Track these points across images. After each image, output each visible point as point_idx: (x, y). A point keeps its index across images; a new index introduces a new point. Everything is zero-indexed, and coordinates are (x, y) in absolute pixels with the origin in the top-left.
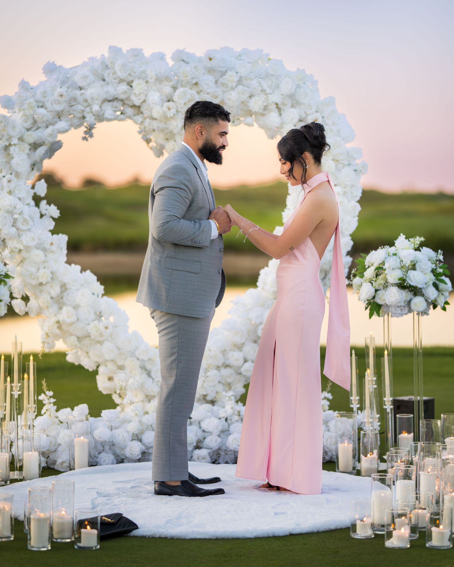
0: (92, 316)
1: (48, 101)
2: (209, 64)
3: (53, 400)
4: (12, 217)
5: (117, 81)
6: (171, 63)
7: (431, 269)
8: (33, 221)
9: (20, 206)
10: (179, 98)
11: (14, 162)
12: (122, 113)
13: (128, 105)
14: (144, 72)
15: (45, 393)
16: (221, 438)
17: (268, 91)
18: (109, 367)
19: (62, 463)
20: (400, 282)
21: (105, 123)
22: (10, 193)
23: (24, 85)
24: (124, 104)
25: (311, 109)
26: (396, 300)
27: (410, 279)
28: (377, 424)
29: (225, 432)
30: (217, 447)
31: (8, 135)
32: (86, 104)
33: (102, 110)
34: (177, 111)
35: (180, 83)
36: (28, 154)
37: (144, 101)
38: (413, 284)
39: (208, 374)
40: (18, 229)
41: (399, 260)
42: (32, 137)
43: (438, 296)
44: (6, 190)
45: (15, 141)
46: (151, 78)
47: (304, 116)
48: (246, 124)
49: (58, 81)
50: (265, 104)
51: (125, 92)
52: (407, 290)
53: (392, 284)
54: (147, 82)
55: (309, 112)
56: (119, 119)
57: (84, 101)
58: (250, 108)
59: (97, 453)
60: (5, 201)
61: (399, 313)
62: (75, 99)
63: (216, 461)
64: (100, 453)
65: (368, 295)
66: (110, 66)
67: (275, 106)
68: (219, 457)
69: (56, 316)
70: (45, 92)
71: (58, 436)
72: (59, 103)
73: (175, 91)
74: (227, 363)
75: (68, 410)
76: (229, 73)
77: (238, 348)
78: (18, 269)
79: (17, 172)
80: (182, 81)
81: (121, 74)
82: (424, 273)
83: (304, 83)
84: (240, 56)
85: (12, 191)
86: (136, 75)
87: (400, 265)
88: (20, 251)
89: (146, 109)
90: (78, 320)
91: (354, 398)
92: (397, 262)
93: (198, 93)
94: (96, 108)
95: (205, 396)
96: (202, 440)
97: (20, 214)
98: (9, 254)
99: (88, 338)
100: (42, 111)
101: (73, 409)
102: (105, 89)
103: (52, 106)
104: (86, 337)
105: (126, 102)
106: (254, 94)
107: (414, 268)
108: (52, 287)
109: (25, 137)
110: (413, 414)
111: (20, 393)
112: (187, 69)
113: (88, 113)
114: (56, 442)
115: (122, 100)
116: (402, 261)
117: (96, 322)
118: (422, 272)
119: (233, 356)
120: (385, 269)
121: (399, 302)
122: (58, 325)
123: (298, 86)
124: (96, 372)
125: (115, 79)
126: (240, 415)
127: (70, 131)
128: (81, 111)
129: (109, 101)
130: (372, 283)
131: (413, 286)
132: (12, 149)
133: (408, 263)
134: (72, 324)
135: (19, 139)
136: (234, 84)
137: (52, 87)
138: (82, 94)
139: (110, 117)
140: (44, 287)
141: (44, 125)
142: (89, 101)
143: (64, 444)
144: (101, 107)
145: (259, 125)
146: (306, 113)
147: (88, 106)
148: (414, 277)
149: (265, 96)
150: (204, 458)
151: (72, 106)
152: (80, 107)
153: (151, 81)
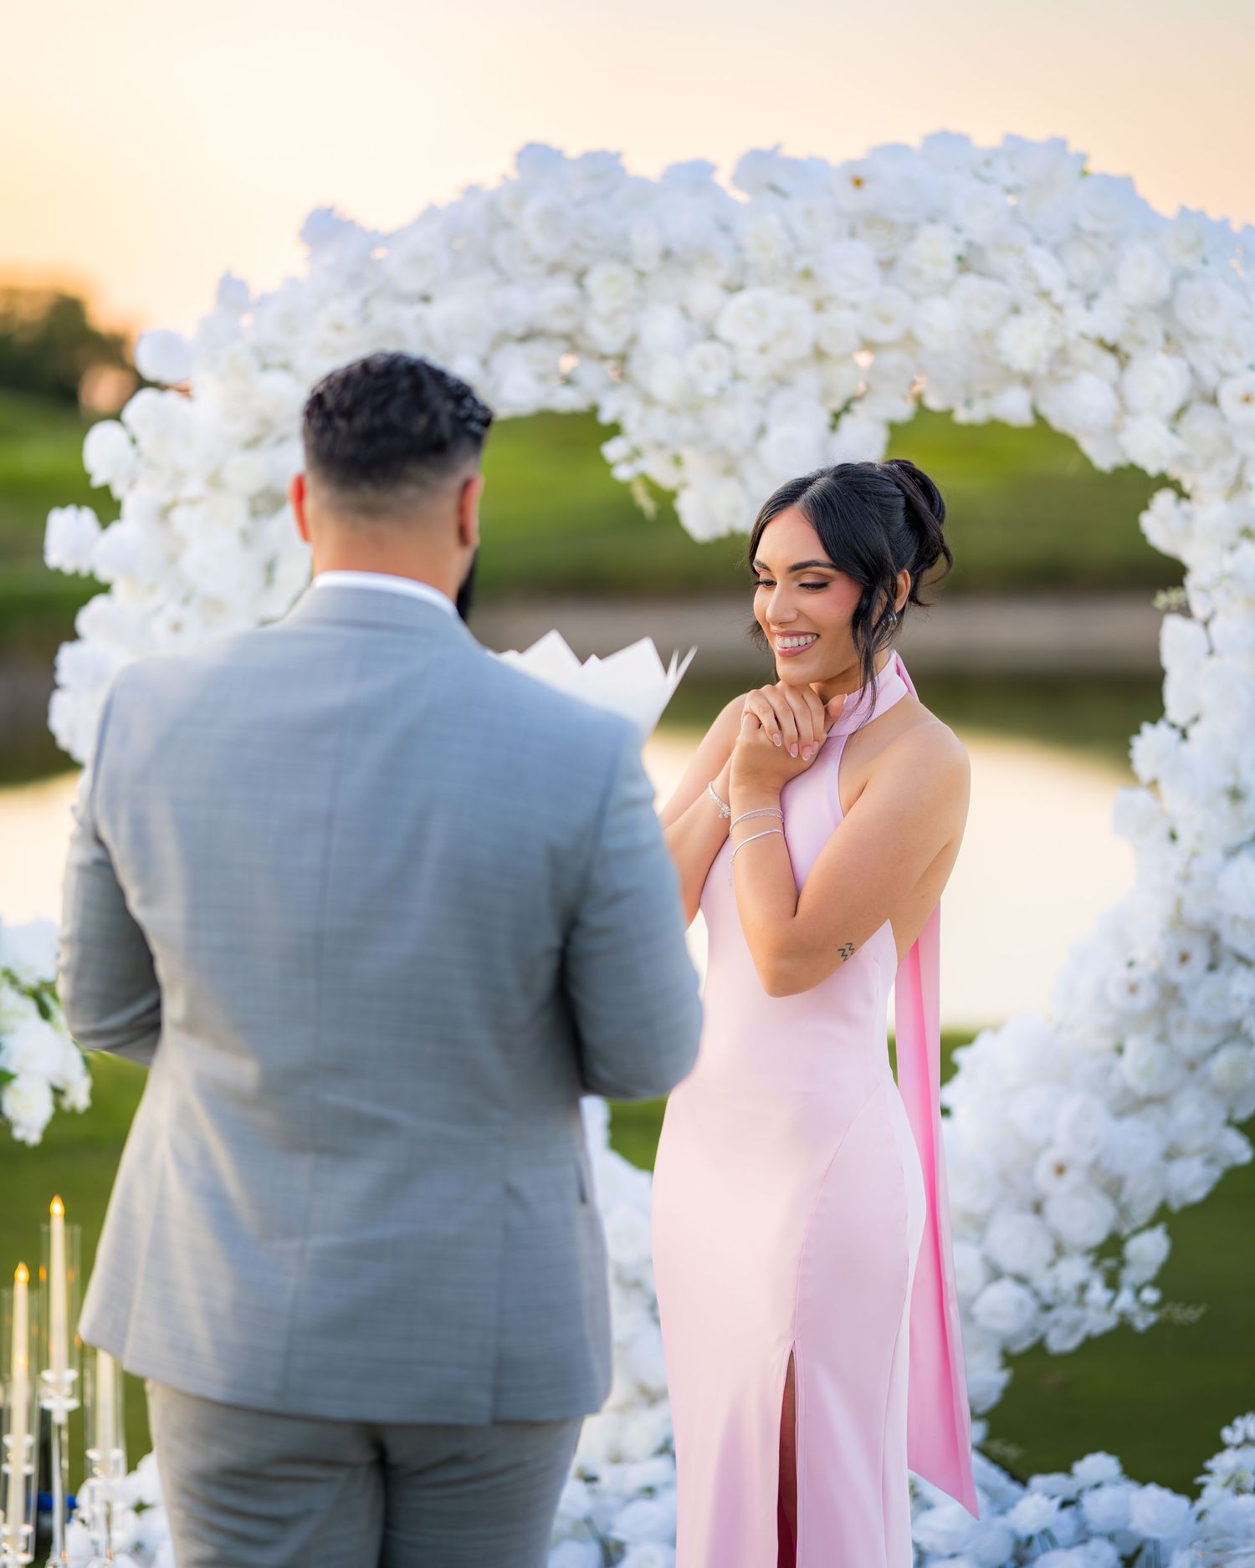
1: (300, 346)
2: (851, 200)
5: (540, 268)
6: (740, 197)
10: (739, 329)
11: (190, 561)
12: (567, 383)
13: (590, 352)
14: (624, 236)
17: (1060, 295)
23: (232, 292)
24: (576, 349)
25: (1235, 355)
31: (174, 466)
33: (491, 374)
34: (736, 377)
35: (751, 272)
37: (635, 338)
45: (194, 487)
46: (648, 259)
47: (1209, 376)
49: (336, 273)
50: (1054, 342)
51: (566, 310)
54: (636, 272)
55: (1233, 363)
58: (1004, 359)
66: (509, 217)
67: (1097, 346)
70: (294, 313)
76: (928, 232)
80: (757, 265)
81: (545, 245)
83: (1205, 261)
84: (988, 163)
86: (597, 246)
93: (819, 306)
100: (279, 382)
102: (498, 298)
103: (313, 360)
105: (581, 342)
106: (1019, 304)
115: (568, 337)
123: (1182, 276)
125: (531, 263)
129: (517, 340)
132: (179, 516)
135: (207, 481)
136: (947, 271)
138: (418, 319)
142: (440, 341)
144: (485, 363)
149: (1053, 314)
153: (650, 264)
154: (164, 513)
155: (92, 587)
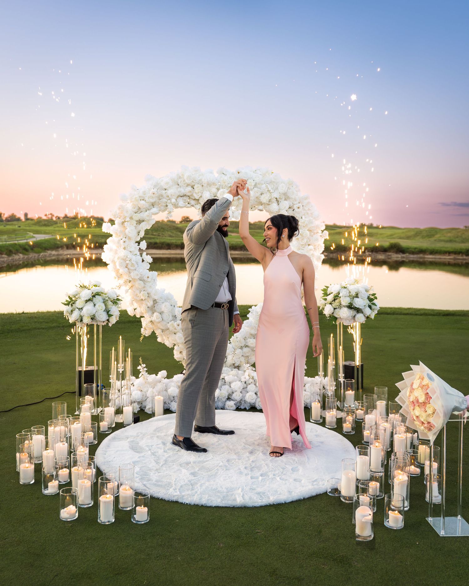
0: (171, 318)
1: (146, 197)
2: (238, 176)
3: (145, 369)
4: (126, 262)
5: (186, 185)
6: (216, 175)
7: (367, 297)
8: (137, 264)
9: (130, 256)
10: (220, 195)
11: (127, 231)
12: (188, 203)
13: (192, 199)
14: (200, 180)
15: (141, 365)
16: (242, 393)
17: (272, 191)
18: (180, 346)
19: (149, 409)
20: (349, 305)
21: (179, 209)
22: (125, 248)
23: (134, 188)
24: (190, 198)
25: (296, 201)
26: (347, 316)
27: (355, 303)
28: (334, 388)
29: (245, 390)
30: (240, 400)
31: (124, 216)
32: (168, 198)
33: (177, 202)
35: (221, 186)
36: (135, 227)
37: (201, 196)
38: (357, 307)
39: (236, 352)
40: (129, 269)
41: (348, 292)
42: (138, 217)
43: (371, 313)
44: (123, 247)
45: (128, 219)
46: (205, 184)
47: (292, 205)
48: (259, 210)
49: (152, 185)
50: (270, 198)
51: (190, 192)
52: (353, 309)
53: (344, 306)
54: (202, 186)
55: (295, 203)
56: (187, 207)
57: (167, 196)
58: (261, 201)
59: (170, 401)
60: (121, 253)
61: (348, 323)
62: (162, 196)
63: (239, 406)
64: (172, 401)
65: (330, 312)
66: (181, 176)
67: (276, 200)
68: (241, 404)
69: (150, 318)
70: (145, 191)
71: (147, 391)
72: (153, 198)
73: (218, 191)
74: (247, 345)
75: (154, 375)
77: (253, 336)
78: (130, 290)
79: (129, 236)
80: (222, 185)
81: (188, 182)
82: (363, 299)
83: (292, 187)
84: (256, 171)
85: (126, 247)
86: (196, 182)
87: (349, 295)
88: (130, 281)
89: (202, 201)
90: (163, 320)
91: (321, 373)
92: (347, 293)
94: (173, 200)
95: (234, 364)
96: (231, 394)
97: (129, 261)
98: (123, 283)
99: (168, 330)
100: (143, 202)
101: (156, 375)
102: (179, 189)
103: (149, 199)
104: (168, 329)
105: (191, 197)
106: (263, 193)
107: (357, 296)
108: (148, 301)
109: (133, 217)
110: (354, 380)
111: (123, 370)
112: (226, 178)
113: (169, 203)
114: (146, 394)
115: (189, 196)
116: (350, 292)
117: (173, 322)
118: (362, 299)
119: (250, 341)
120: (340, 297)
121: (348, 317)
122: (152, 323)
123: (289, 188)
124: (173, 349)
125: (185, 184)
126: (253, 379)
127: (159, 214)
128: (166, 203)
129: (181, 197)
130: (332, 305)
131: (357, 308)
132: (126, 224)
133: (354, 294)
134: (159, 322)
135: (130, 218)
136: (252, 187)
137: (149, 189)
138: (165, 193)
139: (181, 206)
140: (144, 302)
141: (145, 210)
142: (170, 196)
143: (150, 397)
144: (176, 200)
145: (266, 210)
146: (293, 203)
147: (169, 199)
148: (357, 302)
149: (270, 194)
150: (232, 407)
151: (160, 199)
152: (164, 200)
153: (205, 185)
154: (123, 223)
155: (109, 236)
